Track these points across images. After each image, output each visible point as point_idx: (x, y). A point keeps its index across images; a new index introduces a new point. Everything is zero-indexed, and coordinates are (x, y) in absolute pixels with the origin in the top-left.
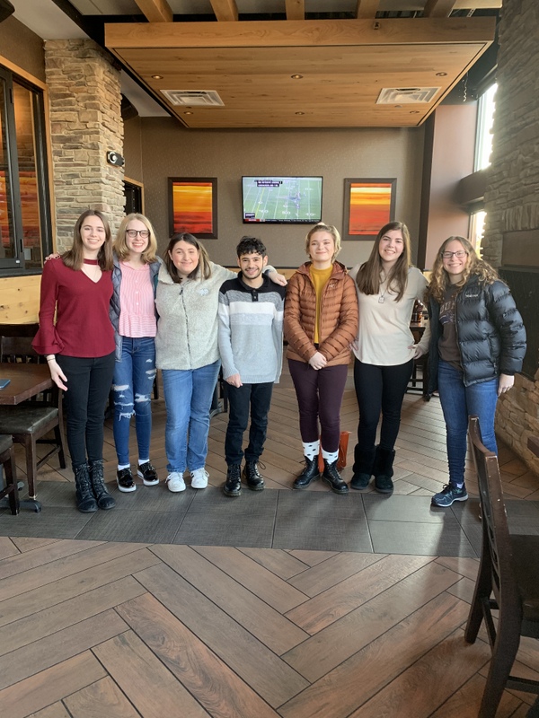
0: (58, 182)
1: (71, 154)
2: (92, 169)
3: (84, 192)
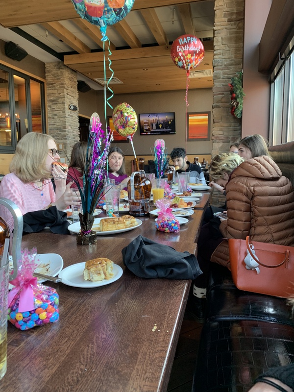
0: (50, 118)
1: (55, 106)
2: (63, 112)
3: (59, 121)
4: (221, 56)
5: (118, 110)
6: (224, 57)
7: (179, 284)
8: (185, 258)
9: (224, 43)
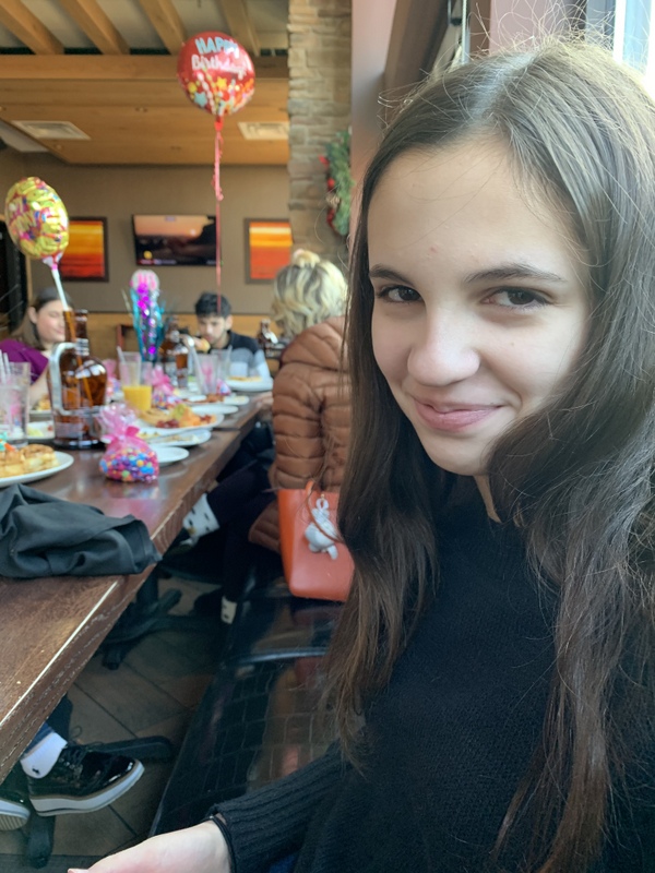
4: (305, 93)
5: (16, 196)
6: (311, 95)
7: (97, 585)
8: (120, 529)
9: (311, 63)
